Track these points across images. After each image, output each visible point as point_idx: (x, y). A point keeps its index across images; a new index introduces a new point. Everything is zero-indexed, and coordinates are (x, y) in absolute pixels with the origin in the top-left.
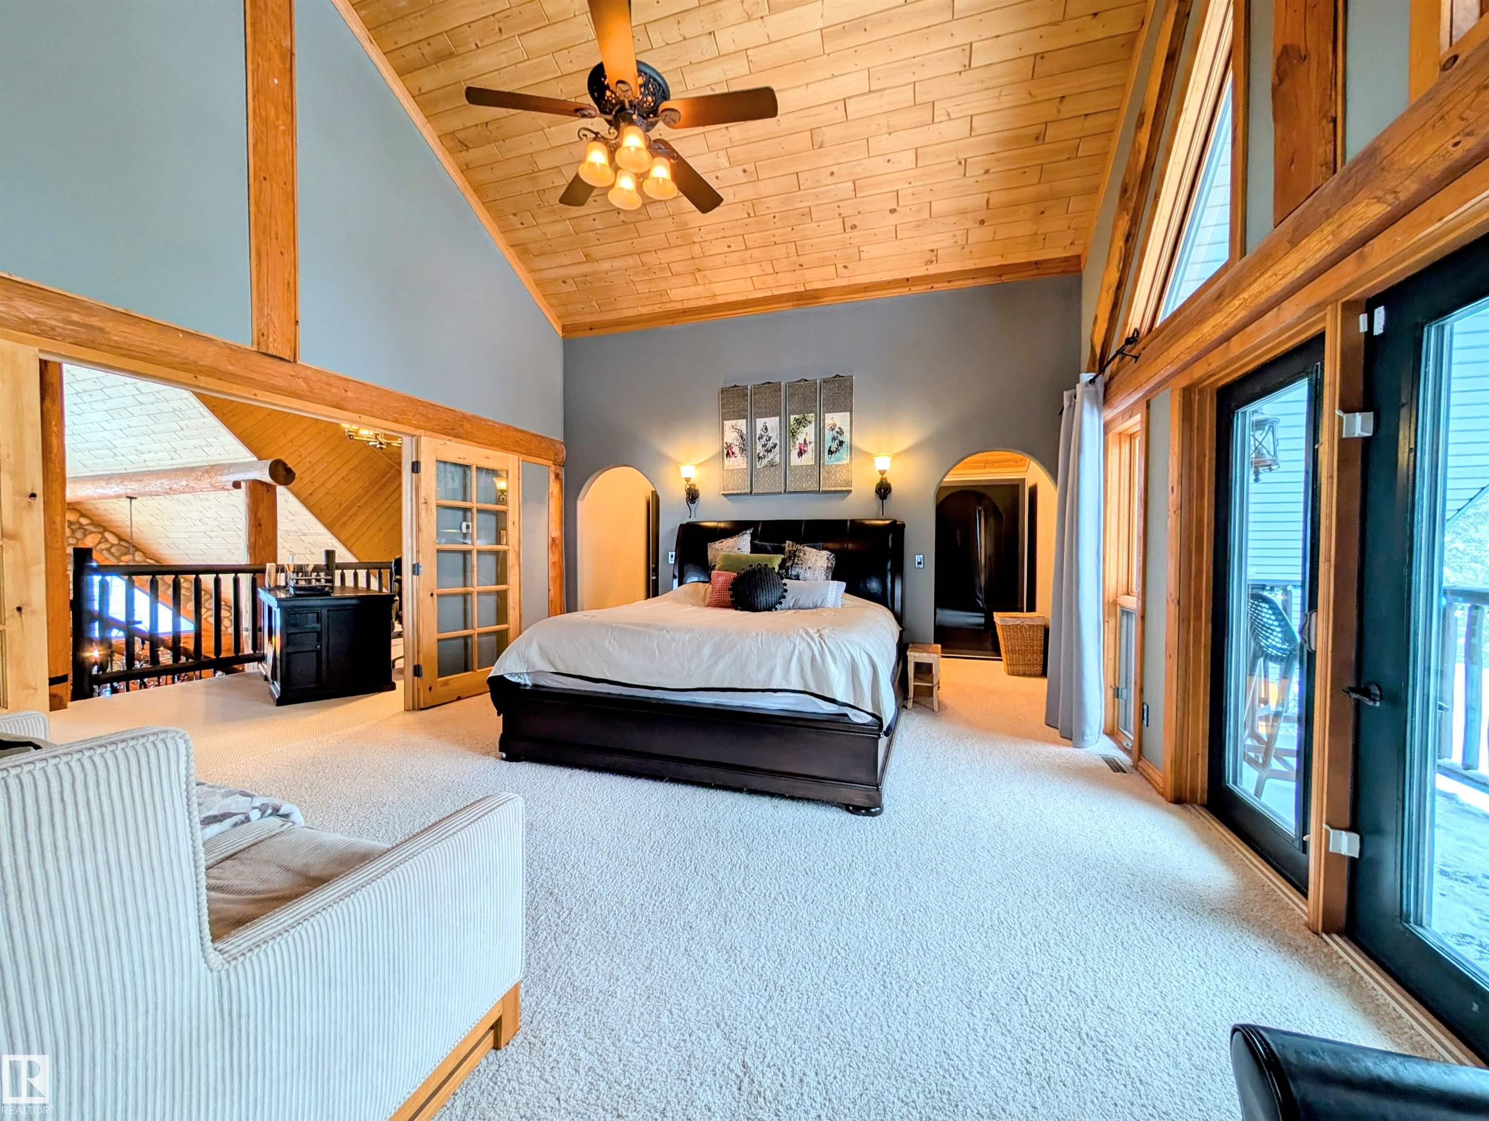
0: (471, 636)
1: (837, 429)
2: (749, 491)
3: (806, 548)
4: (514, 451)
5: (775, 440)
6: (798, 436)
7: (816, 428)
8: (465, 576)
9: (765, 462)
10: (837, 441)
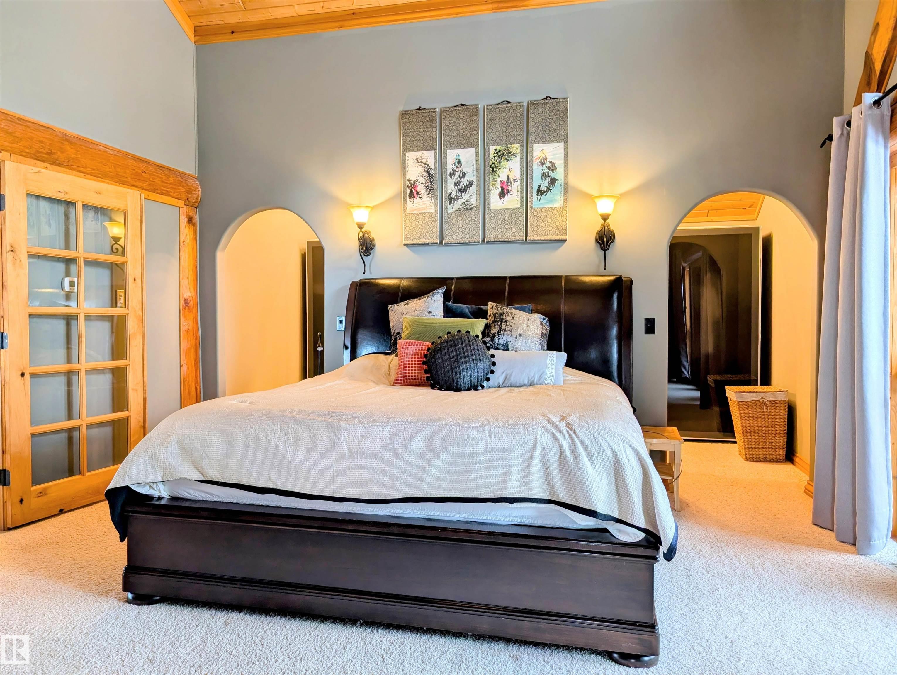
0: (78, 428)
1: (548, 164)
2: (438, 241)
3: (514, 311)
4: (134, 186)
5: (470, 177)
6: (499, 172)
7: (521, 162)
8: (68, 348)
9: (458, 204)
10: (548, 179)
